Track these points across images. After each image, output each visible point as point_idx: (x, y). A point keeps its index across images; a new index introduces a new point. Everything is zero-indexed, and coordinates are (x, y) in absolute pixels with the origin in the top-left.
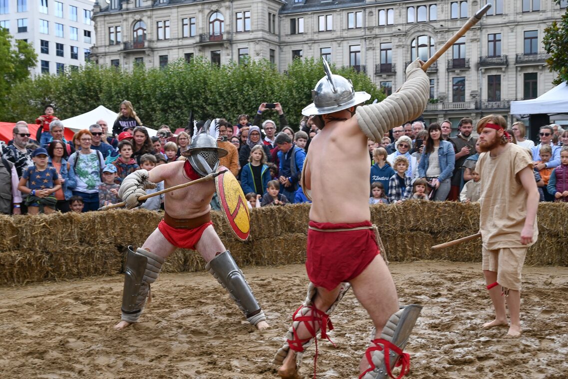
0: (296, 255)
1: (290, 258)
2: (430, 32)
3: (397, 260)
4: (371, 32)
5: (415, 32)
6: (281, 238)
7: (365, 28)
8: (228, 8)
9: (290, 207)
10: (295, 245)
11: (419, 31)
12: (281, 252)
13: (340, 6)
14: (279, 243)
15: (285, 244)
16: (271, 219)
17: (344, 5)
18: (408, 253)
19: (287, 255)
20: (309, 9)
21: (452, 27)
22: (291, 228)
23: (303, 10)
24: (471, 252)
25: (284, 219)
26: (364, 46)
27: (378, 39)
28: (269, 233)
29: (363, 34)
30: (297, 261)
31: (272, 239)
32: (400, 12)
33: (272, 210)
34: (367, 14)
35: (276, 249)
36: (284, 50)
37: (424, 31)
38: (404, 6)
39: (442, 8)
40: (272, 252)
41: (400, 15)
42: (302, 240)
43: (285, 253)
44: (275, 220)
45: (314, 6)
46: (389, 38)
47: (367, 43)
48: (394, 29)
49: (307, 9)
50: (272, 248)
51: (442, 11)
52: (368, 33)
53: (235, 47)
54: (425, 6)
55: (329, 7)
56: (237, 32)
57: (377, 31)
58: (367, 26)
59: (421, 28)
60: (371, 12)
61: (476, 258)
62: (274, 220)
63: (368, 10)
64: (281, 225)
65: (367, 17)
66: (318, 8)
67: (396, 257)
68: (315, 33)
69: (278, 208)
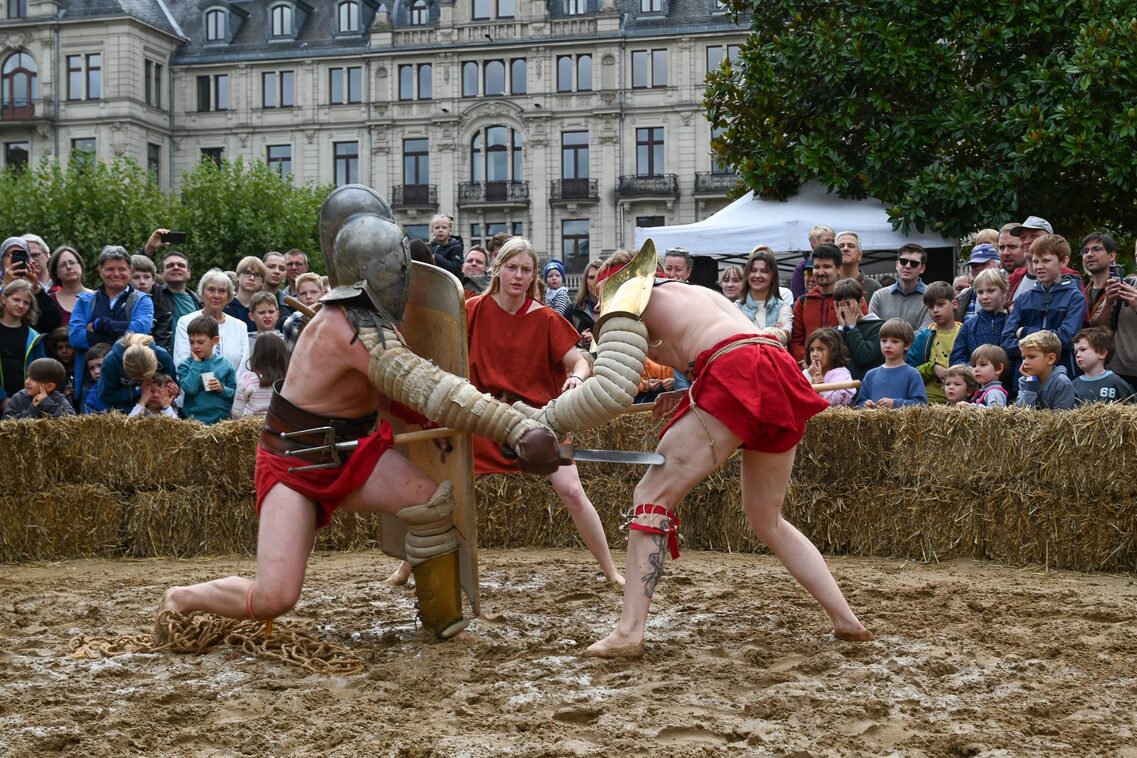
0: (83, 535)
1: (68, 543)
2: (513, 119)
3: (331, 548)
4: (382, 114)
5: (479, 118)
6: (45, 495)
7: (368, 104)
8: (48, 44)
9: (71, 423)
10: (82, 512)
11: (488, 116)
12: (45, 530)
13: (311, 52)
14: (40, 507)
15: (54, 511)
16: (21, 451)
17: (323, 52)
18: (358, 529)
19: (60, 537)
20: (241, 56)
21: (560, 109)
22: (72, 473)
23: (227, 57)
24: (501, 524)
25: (54, 452)
26: (367, 144)
27: (400, 129)
28: (15, 485)
29: (365, 116)
30: (86, 550)
31: (23, 499)
32: (447, 73)
33: (22, 427)
34: (373, 73)
35: (33, 521)
36: (182, 147)
37: (499, 115)
38: (456, 59)
39: (539, 67)
40: (23, 529)
41: (447, 80)
42: (98, 499)
43: (56, 533)
44: (32, 453)
45: (253, 50)
46: (422, 128)
47: (374, 138)
48: (434, 110)
49: (236, 57)
50: (22, 520)
51: (539, 74)
52: (374, 115)
53: (65, 137)
54: (502, 61)
55: (287, 54)
56: (70, 101)
57: (395, 112)
58: (373, 99)
59: (493, 110)
60: (382, 70)
61: (513, 539)
62: (27, 453)
63: (374, 66)
64: (47, 466)
65: (373, 80)
66: (261, 56)
67: (329, 541)
68: (254, 110)
69: (39, 424)
